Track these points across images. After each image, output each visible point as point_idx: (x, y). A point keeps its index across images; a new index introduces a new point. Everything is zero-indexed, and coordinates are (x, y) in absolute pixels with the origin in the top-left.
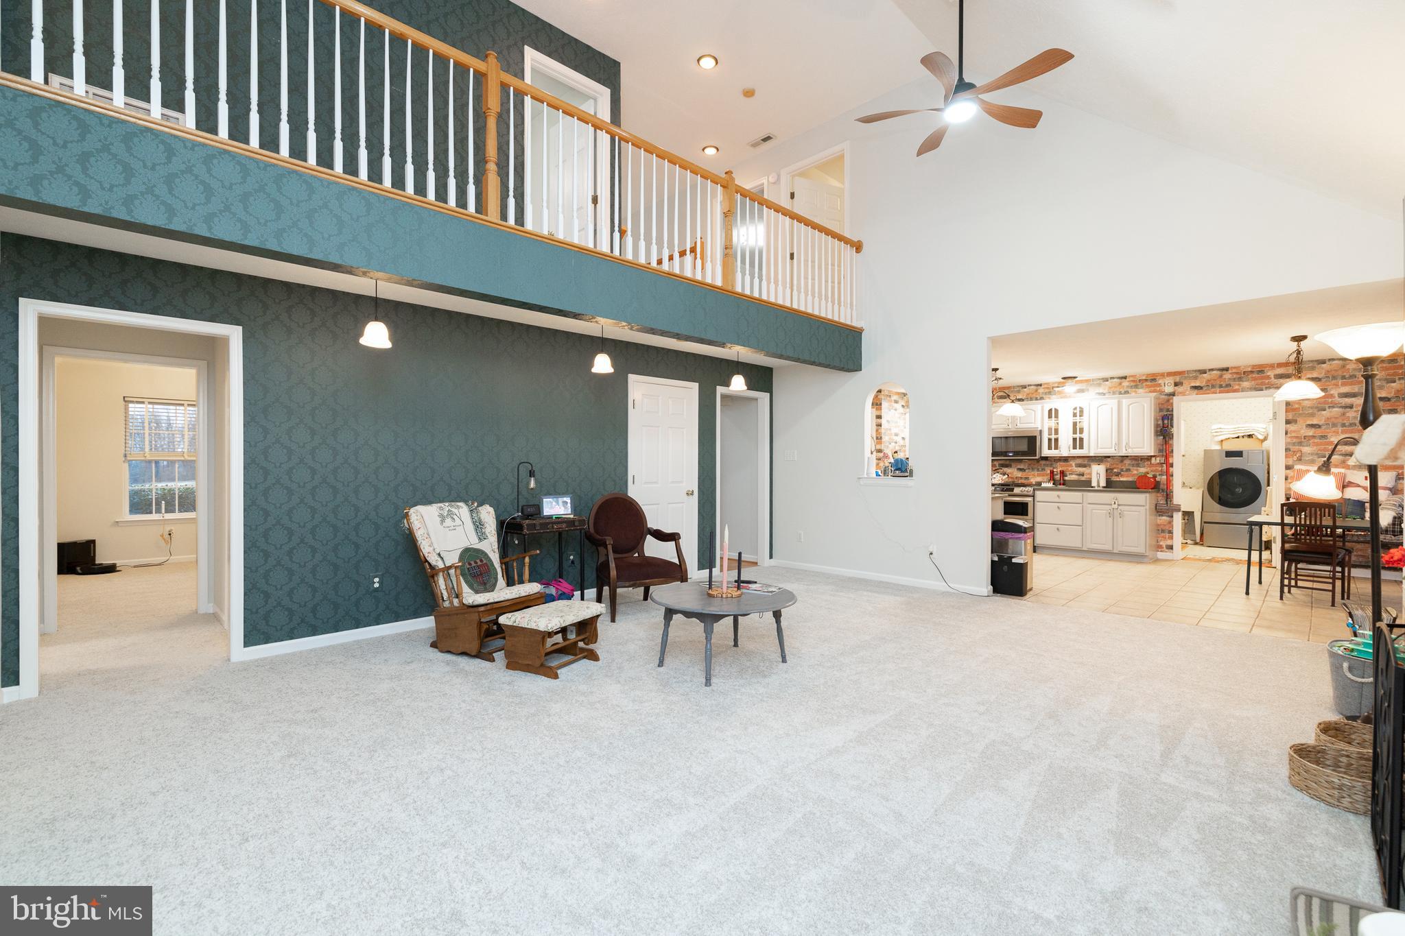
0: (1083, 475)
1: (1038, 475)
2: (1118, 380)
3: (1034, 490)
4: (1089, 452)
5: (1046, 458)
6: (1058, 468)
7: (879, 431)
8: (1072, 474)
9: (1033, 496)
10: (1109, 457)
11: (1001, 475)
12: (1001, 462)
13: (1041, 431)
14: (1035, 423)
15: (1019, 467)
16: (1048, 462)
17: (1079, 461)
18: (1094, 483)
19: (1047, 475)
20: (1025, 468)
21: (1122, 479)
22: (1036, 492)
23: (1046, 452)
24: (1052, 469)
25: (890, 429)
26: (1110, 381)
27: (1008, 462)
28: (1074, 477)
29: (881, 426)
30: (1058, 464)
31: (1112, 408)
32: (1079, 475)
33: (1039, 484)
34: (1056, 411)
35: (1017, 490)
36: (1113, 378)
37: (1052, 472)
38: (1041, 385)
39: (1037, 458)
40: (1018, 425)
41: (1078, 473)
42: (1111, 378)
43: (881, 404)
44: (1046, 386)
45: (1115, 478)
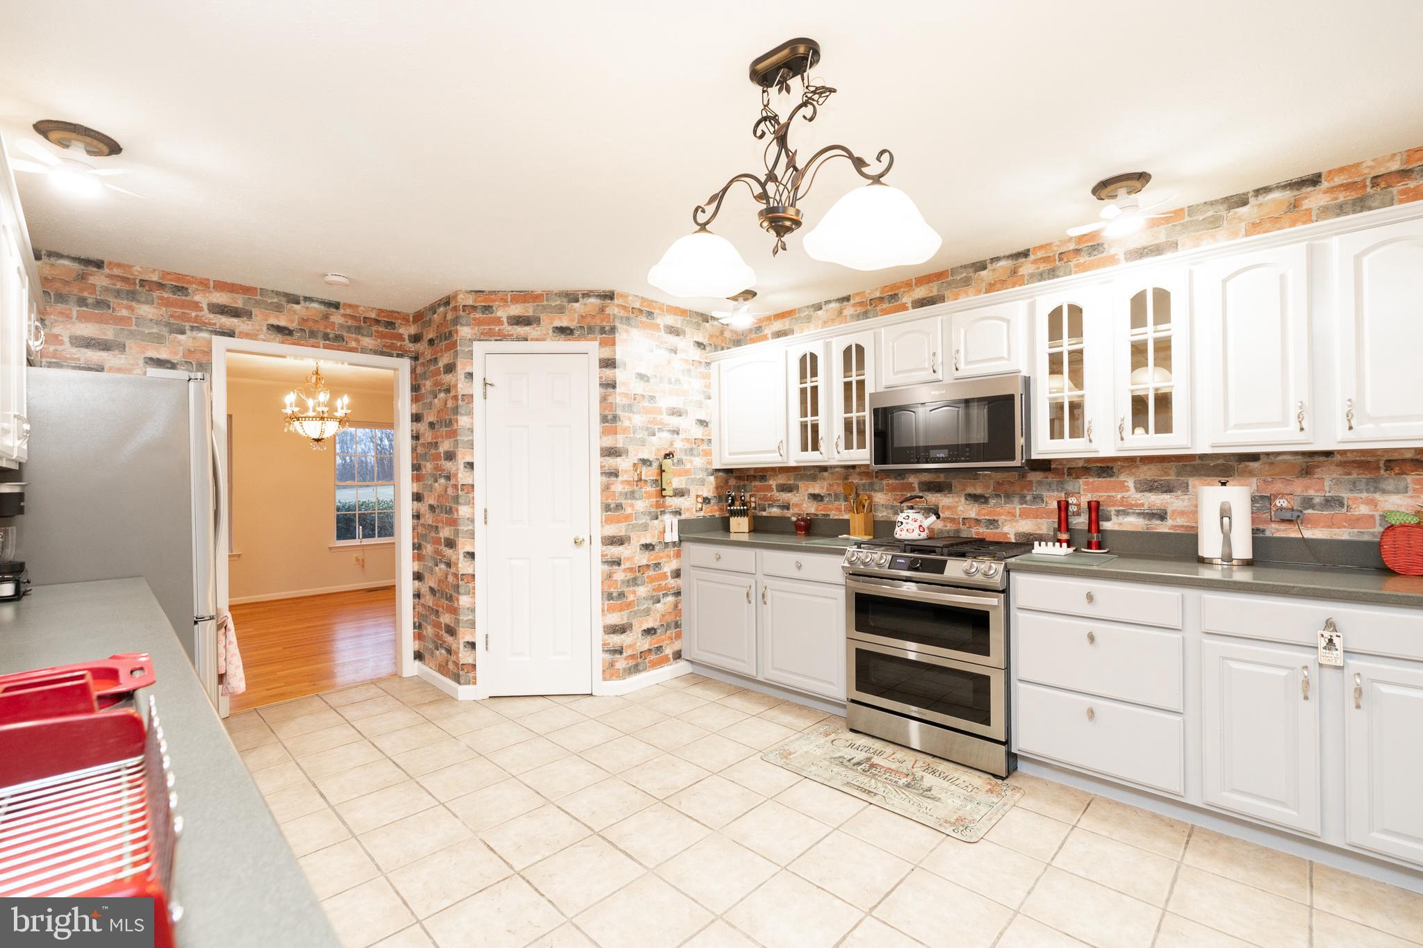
0: (1162, 516)
1: (1024, 515)
2: (1288, 195)
3: (1007, 571)
4: (1193, 440)
5: (1044, 466)
6: (1082, 493)
7: (610, 399)
8: (1125, 513)
9: (1006, 591)
10: (1255, 457)
11: (919, 517)
12: (926, 477)
13: (1027, 382)
14: (1008, 359)
15: (970, 490)
16: (1051, 478)
17: (1148, 473)
18: (1210, 546)
19: (1048, 514)
20: (988, 493)
21: (1309, 534)
22: (1012, 574)
23: (1044, 446)
24: (1062, 496)
25: (652, 398)
26: (1252, 201)
27: (942, 478)
28: (1132, 523)
29: (614, 386)
30: (1081, 481)
31: (1282, 278)
32: (1151, 515)
33: (1025, 543)
34: (1076, 311)
35: (955, 569)
36: (1266, 190)
37: (1063, 507)
38: (1025, 254)
39: (1017, 463)
40: (962, 366)
41: (1146, 508)
42: (1258, 192)
43: (613, 330)
44: (1040, 254)
45: (1277, 531)
